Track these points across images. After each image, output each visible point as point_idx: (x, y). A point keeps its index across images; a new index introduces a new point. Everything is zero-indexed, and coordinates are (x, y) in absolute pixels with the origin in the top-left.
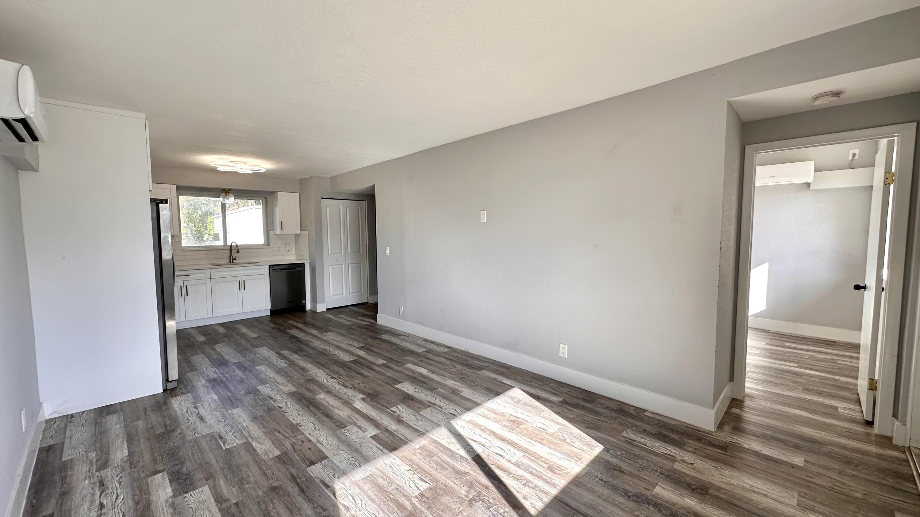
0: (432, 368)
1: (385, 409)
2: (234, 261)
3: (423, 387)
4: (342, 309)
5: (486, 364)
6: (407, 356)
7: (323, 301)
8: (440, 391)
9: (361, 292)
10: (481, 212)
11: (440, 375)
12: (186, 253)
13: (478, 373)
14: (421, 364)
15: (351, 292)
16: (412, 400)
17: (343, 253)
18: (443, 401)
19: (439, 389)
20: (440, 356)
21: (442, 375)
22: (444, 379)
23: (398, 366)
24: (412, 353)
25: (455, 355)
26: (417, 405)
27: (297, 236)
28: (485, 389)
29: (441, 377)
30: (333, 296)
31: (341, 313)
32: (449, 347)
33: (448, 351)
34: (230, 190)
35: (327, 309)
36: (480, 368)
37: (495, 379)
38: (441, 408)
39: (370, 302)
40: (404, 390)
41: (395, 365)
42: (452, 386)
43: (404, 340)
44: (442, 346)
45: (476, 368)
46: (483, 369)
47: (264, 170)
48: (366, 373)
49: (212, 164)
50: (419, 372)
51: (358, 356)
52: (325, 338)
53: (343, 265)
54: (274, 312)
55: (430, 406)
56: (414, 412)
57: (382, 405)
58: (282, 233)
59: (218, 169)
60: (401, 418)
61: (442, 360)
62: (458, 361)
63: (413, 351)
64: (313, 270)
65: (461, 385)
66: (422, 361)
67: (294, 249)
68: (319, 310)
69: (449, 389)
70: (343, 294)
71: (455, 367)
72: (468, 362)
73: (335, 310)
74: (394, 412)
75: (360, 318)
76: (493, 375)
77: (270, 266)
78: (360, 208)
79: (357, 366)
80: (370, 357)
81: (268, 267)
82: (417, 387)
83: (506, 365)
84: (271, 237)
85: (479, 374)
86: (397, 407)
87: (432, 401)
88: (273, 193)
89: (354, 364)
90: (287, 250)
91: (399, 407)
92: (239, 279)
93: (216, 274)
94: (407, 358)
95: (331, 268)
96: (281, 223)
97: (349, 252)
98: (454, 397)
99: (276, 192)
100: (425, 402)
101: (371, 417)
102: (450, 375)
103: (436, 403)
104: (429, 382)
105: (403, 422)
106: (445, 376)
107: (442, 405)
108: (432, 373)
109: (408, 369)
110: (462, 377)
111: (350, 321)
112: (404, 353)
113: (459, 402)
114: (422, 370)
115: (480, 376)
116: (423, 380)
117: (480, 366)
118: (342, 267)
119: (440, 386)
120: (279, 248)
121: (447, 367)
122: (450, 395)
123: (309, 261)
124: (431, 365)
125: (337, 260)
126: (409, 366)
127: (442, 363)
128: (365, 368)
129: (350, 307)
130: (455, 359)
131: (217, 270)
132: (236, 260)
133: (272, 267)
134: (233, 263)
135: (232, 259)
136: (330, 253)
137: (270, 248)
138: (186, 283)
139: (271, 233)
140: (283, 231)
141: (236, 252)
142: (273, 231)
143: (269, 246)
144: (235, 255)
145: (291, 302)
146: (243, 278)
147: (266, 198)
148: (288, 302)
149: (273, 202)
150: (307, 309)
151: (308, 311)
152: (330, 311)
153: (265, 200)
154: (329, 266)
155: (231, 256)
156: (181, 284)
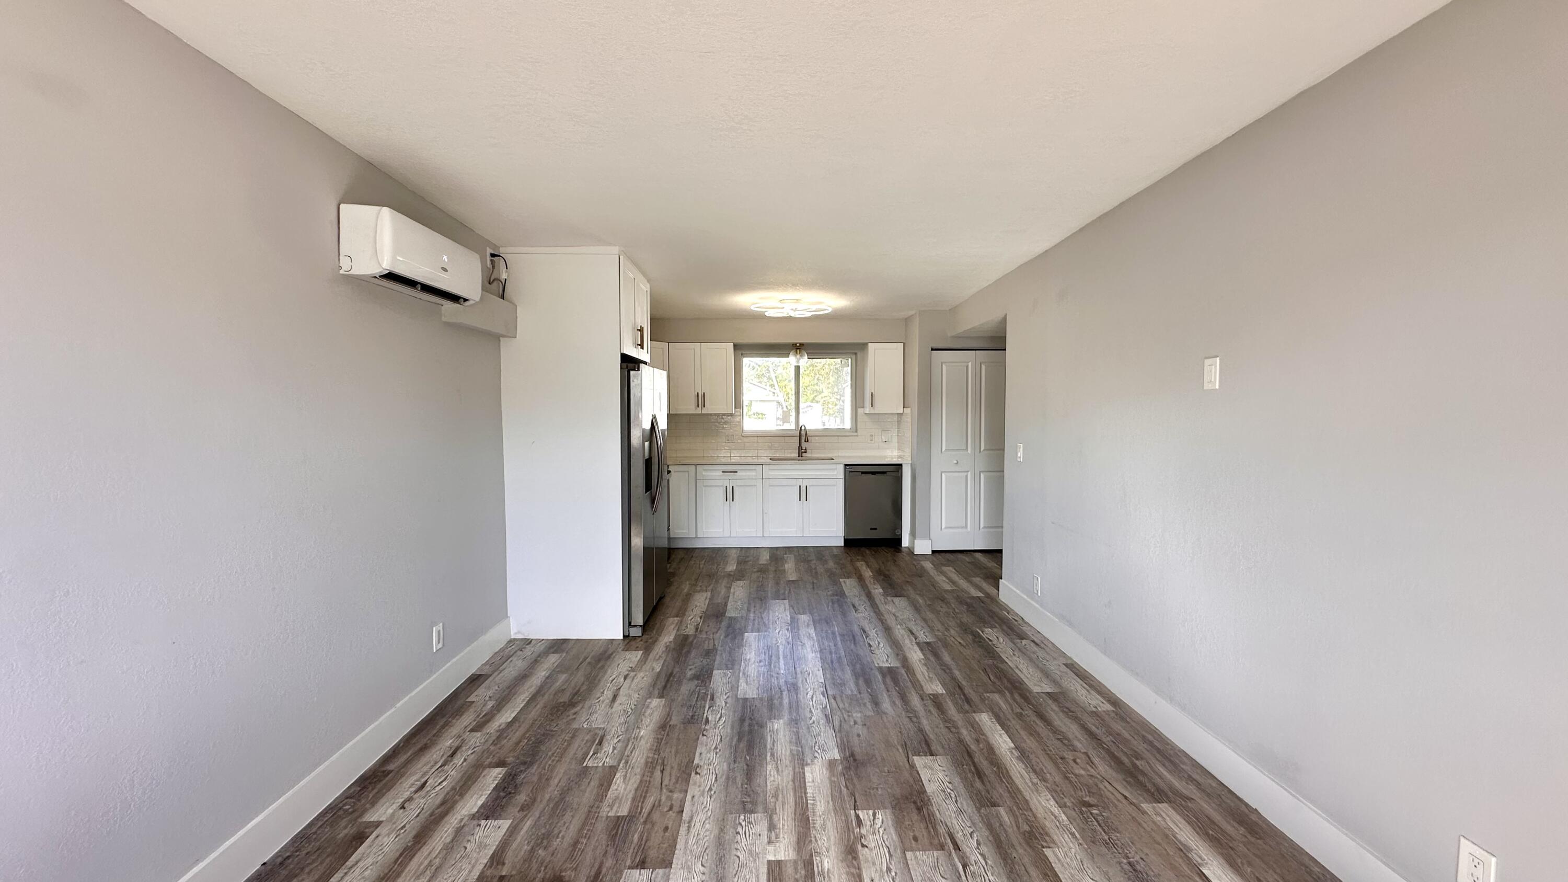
0: (1030, 743)
1: (849, 804)
2: (804, 454)
3: (969, 786)
4: (960, 556)
5: (1189, 790)
6: (1000, 692)
7: (928, 536)
8: (998, 816)
10: (1207, 362)
11: (1035, 771)
12: (746, 440)
13: (1144, 806)
14: (1015, 723)
15: (982, 525)
16: (919, 809)
17: (969, 451)
18: (984, 849)
19: (1002, 810)
20: (1076, 719)
21: (1039, 773)
22: (1035, 784)
23: (960, 710)
24: (1016, 687)
25: (1117, 726)
26: (920, 830)
27: (900, 415)
28: (1127, 867)
29: (1033, 776)
30: (946, 528)
31: (949, 563)
32: (1115, 702)
33: (1107, 712)
34: (802, 345)
35: (933, 552)
36: (1159, 795)
37: (1183, 851)
38: (964, 867)
40: (925, 775)
41: (956, 704)
42: (1040, 813)
43: (1023, 652)
44: (1099, 693)
45: (1148, 791)
46: (1169, 801)
47: (830, 310)
48: (886, 705)
49: (753, 308)
50: (992, 741)
51: (905, 662)
52: (882, 608)
53: (969, 473)
54: (849, 543)
55: (942, 847)
56: (898, 843)
57: (853, 794)
58: (872, 412)
59: (767, 314)
60: (859, 847)
61: (1072, 730)
62: (1113, 749)
63: (1022, 683)
64: (914, 478)
65: (1066, 822)
66: (1020, 716)
67: (895, 439)
68: (917, 551)
69: (1027, 821)
70: (966, 527)
71: (1091, 762)
72: (1138, 763)
73: (948, 555)
74: (859, 822)
75: (977, 580)
76: (1186, 835)
77: (846, 465)
79: (884, 683)
80: (924, 669)
81: (842, 467)
82: (957, 780)
83: (1254, 817)
84: (859, 420)
85: (1144, 813)
86: (874, 815)
87: (959, 836)
88: (863, 346)
89: (884, 676)
90: (884, 440)
91: (879, 816)
92: (800, 482)
93: (772, 473)
94: (996, 697)
95: (946, 476)
96: (872, 394)
97: (982, 449)
98: (1021, 852)
99: (867, 344)
100: (942, 830)
101: (810, 814)
102: (1058, 778)
103: (963, 847)
104: (992, 777)
105: (855, 858)
106: (1044, 780)
107: (973, 858)
108: (1018, 758)
109: (976, 728)
110: (1087, 799)
111: (954, 583)
112: (998, 683)
113: (1023, 871)
114: (1000, 740)
115: (1139, 817)
116: (984, 765)
117: (1166, 789)
118: (967, 476)
119: (1009, 802)
120: (872, 436)
121: (1069, 756)
122: (1015, 838)
123: (910, 462)
124: (1033, 733)
125: (957, 464)
126: (985, 719)
127: (1063, 739)
128: (895, 693)
129: (978, 555)
130: (1107, 739)
131: (772, 467)
132: (806, 452)
133: (851, 467)
134: (800, 458)
135: (801, 452)
136: (944, 449)
137: (857, 436)
138: (733, 483)
139: (860, 411)
140: (874, 409)
141: (808, 441)
142: (863, 408)
143: (856, 432)
144: (804, 445)
145: (876, 529)
146: (806, 483)
147: (856, 354)
148: (871, 529)
149: (865, 359)
150: (903, 546)
151: (903, 550)
152: (937, 555)
153: (854, 357)
154: (942, 473)
155: (800, 447)
156: (727, 483)
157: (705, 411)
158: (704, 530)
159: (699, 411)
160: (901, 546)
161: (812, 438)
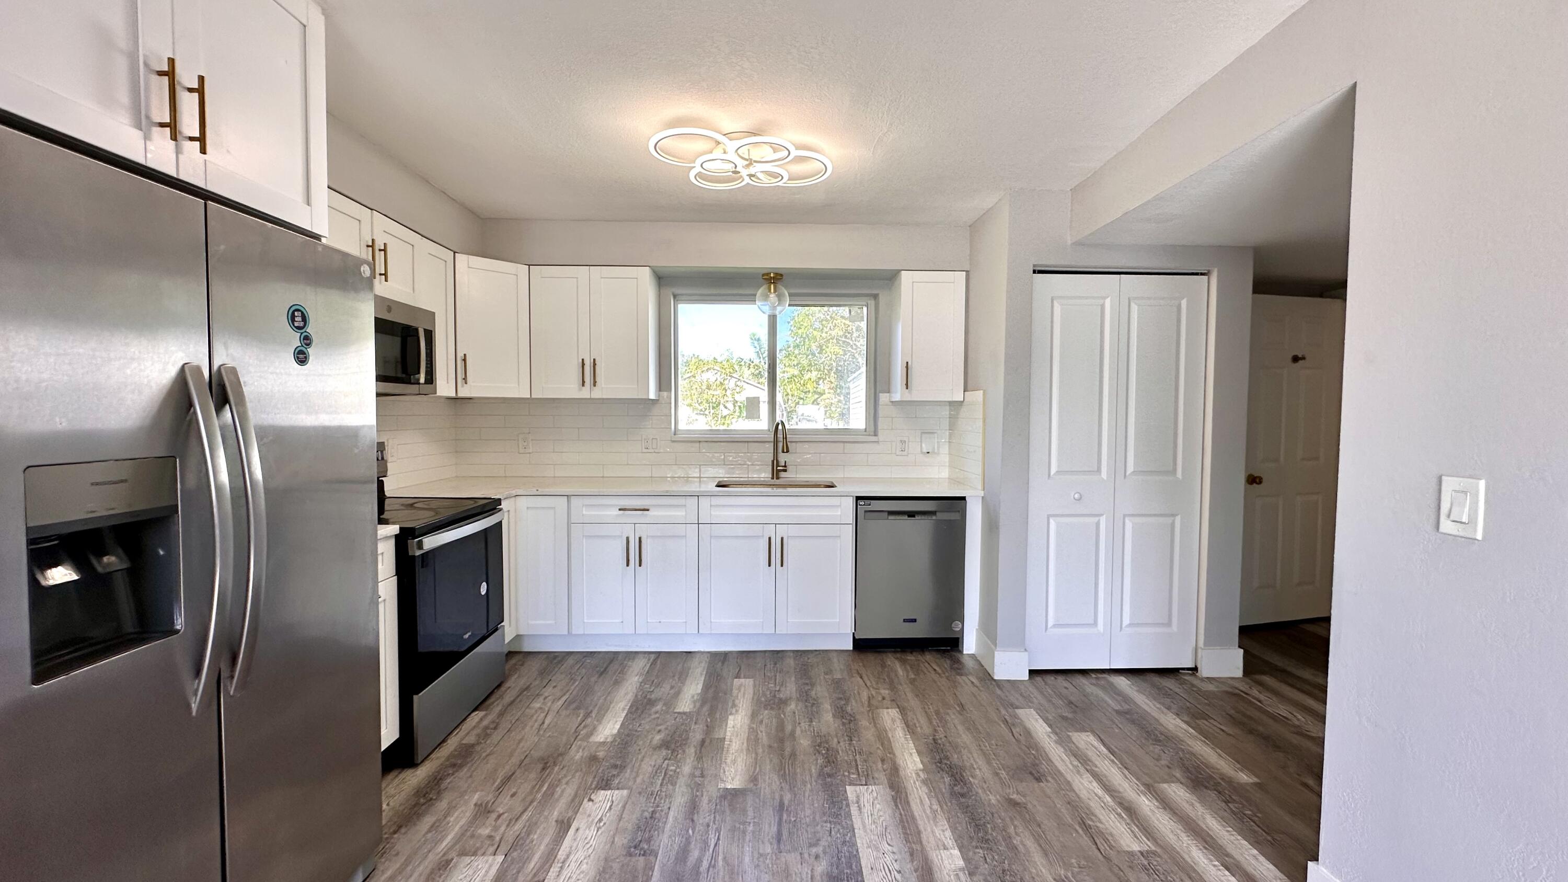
2: (782, 474)
7: (1020, 642)
9: (1169, 624)
12: (679, 447)
15: (1126, 621)
17: (1104, 475)
27: (955, 406)
30: (1055, 626)
34: (779, 274)
35: (1032, 673)
39: (1204, 672)
53: (1104, 518)
54: (862, 646)
58: (907, 397)
64: (991, 526)
67: (945, 450)
68: (1000, 674)
70: (1095, 624)
73: (1061, 679)
77: (858, 498)
78: (1184, 303)
81: (850, 503)
84: (881, 412)
88: (890, 278)
90: (925, 450)
92: (770, 531)
93: (716, 512)
95: (1057, 524)
96: (907, 367)
97: (1130, 469)
99: (898, 272)
118: (1098, 524)
120: (903, 442)
123: (982, 493)
125: (1080, 499)
129: (1122, 682)
131: (715, 501)
132: (785, 471)
133: (868, 502)
134: (775, 481)
135: (778, 470)
136: (1053, 471)
137: (878, 442)
138: (642, 531)
139: (883, 398)
140: (910, 393)
141: (788, 451)
142: (889, 392)
143: (876, 435)
144: (783, 458)
145: (915, 621)
146: (782, 531)
147: (875, 297)
148: (905, 621)
149: (893, 305)
150: (965, 652)
151: (969, 664)
152: (1038, 679)
153: (872, 303)
154: (1049, 517)
155: (775, 462)
156: (628, 531)
157: (597, 394)
158: (585, 621)
159: (585, 393)
160: (961, 652)
161: (799, 445)
